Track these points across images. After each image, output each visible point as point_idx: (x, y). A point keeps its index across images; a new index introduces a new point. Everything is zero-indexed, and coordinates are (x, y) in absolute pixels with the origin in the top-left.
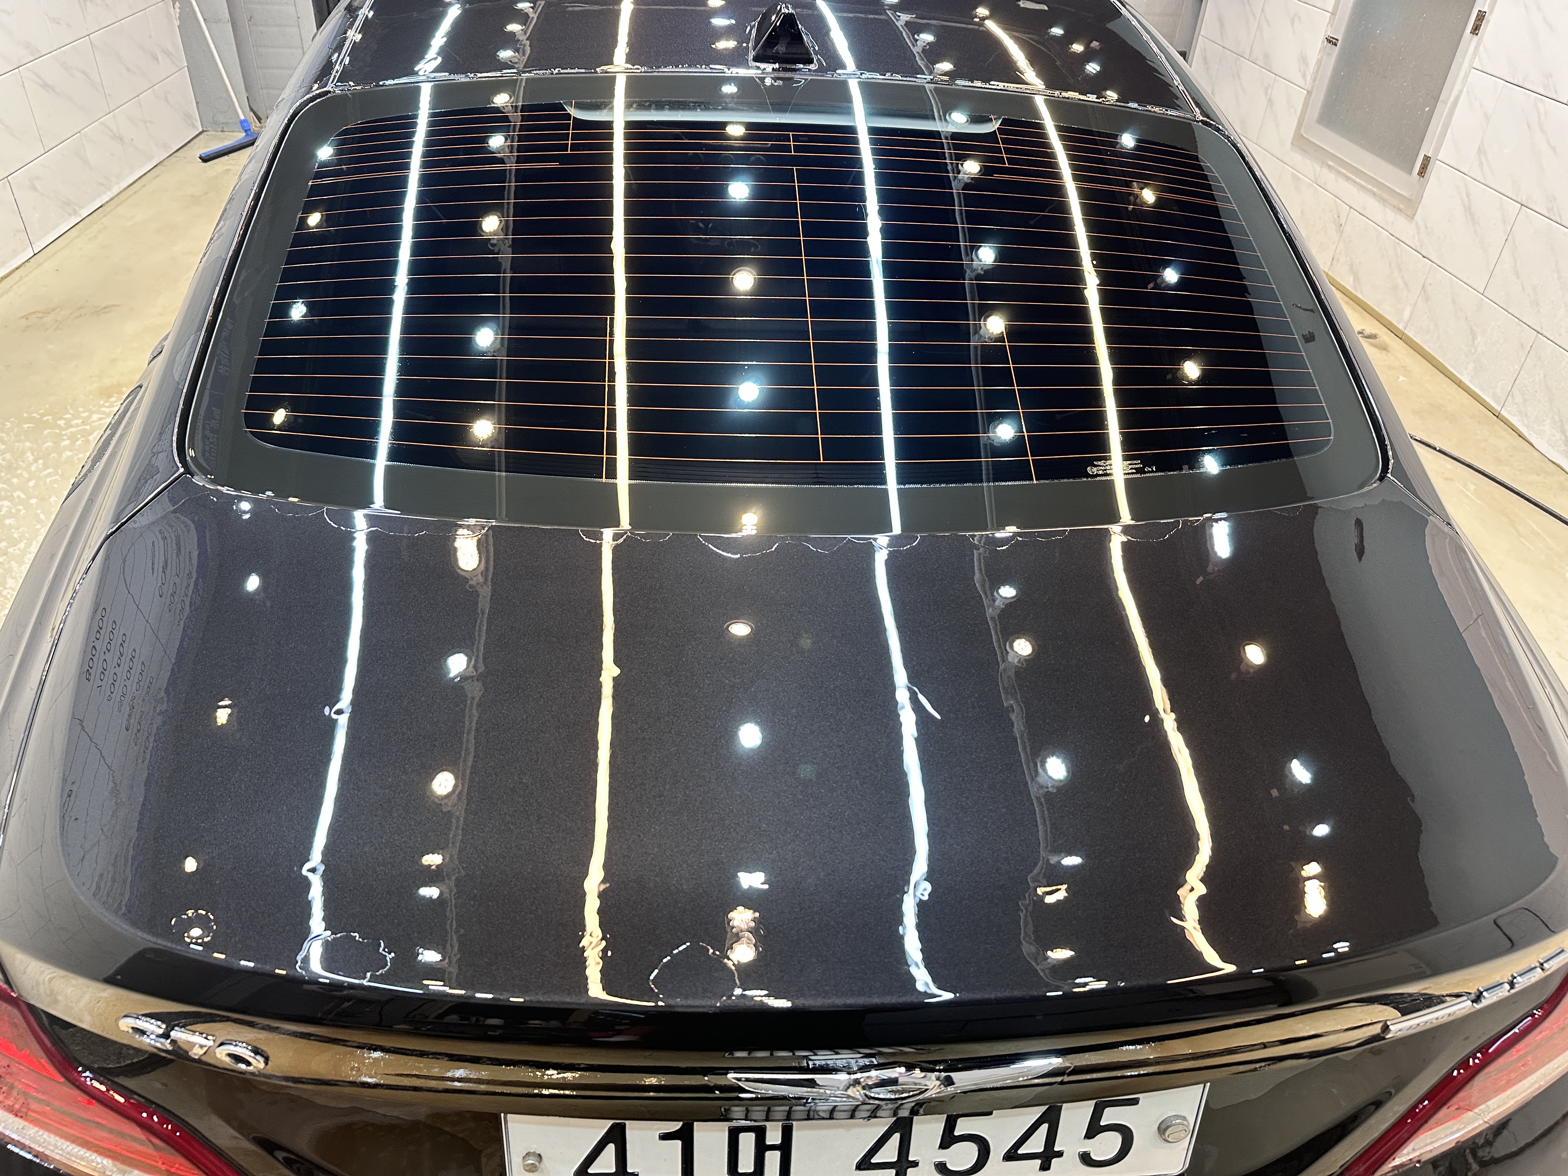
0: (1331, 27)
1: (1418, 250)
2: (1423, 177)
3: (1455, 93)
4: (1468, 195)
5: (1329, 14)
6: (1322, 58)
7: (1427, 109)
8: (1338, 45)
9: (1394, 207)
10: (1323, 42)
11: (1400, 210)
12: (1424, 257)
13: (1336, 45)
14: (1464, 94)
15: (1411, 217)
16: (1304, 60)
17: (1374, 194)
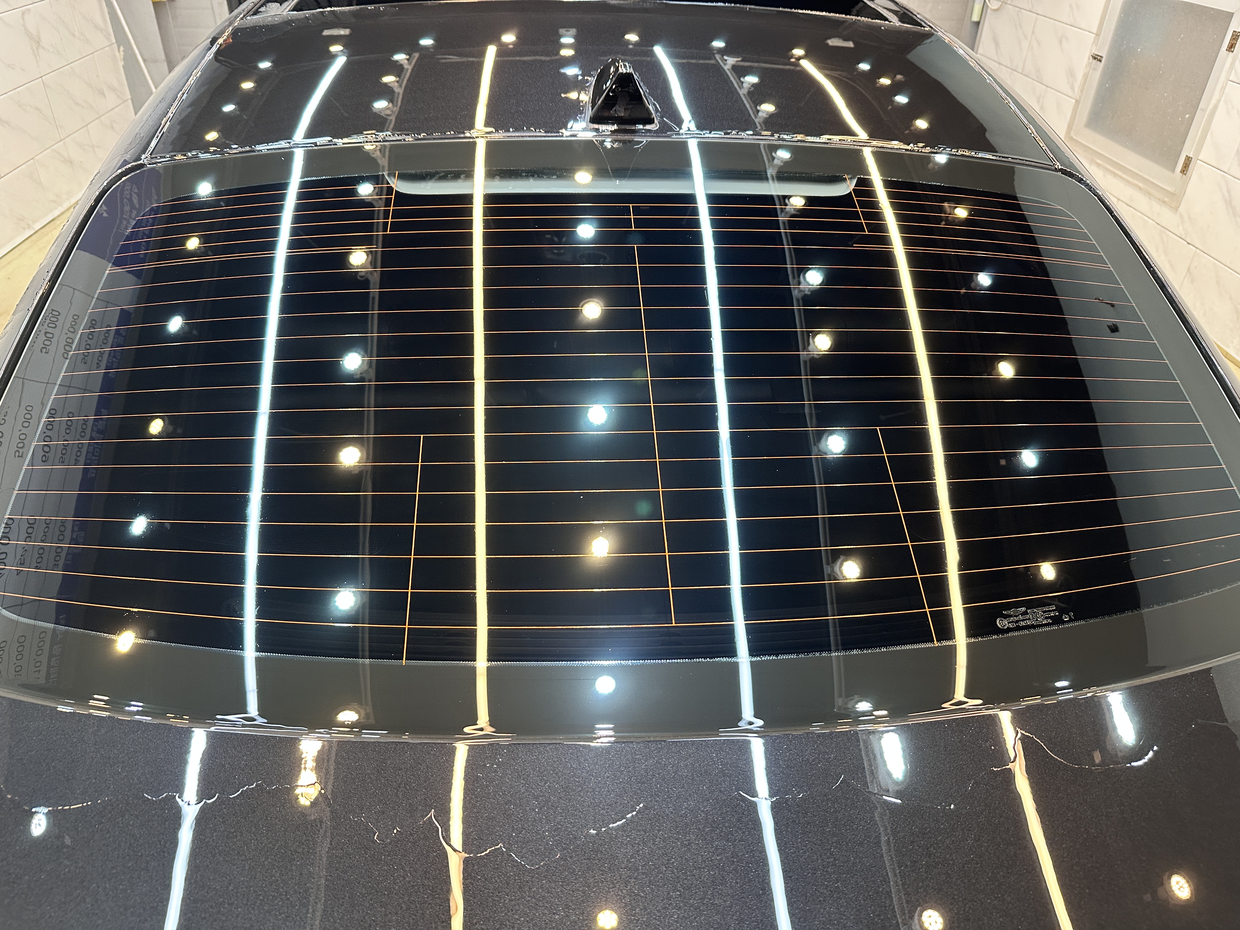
0: (1096, 45)
1: (1183, 237)
2: (1185, 174)
3: (1214, 101)
4: (1229, 191)
5: (1094, 35)
6: (1089, 73)
7: (1187, 116)
8: (1103, 60)
9: (1159, 200)
10: (1089, 59)
11: (1164, 202)
12: (1189, 244)
13: (1100, 61)
14: (1222, 103)
15: (1176, 209)
16: (1071, 73)
17: (1140, 188)
